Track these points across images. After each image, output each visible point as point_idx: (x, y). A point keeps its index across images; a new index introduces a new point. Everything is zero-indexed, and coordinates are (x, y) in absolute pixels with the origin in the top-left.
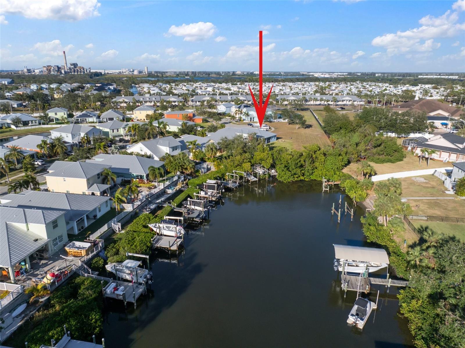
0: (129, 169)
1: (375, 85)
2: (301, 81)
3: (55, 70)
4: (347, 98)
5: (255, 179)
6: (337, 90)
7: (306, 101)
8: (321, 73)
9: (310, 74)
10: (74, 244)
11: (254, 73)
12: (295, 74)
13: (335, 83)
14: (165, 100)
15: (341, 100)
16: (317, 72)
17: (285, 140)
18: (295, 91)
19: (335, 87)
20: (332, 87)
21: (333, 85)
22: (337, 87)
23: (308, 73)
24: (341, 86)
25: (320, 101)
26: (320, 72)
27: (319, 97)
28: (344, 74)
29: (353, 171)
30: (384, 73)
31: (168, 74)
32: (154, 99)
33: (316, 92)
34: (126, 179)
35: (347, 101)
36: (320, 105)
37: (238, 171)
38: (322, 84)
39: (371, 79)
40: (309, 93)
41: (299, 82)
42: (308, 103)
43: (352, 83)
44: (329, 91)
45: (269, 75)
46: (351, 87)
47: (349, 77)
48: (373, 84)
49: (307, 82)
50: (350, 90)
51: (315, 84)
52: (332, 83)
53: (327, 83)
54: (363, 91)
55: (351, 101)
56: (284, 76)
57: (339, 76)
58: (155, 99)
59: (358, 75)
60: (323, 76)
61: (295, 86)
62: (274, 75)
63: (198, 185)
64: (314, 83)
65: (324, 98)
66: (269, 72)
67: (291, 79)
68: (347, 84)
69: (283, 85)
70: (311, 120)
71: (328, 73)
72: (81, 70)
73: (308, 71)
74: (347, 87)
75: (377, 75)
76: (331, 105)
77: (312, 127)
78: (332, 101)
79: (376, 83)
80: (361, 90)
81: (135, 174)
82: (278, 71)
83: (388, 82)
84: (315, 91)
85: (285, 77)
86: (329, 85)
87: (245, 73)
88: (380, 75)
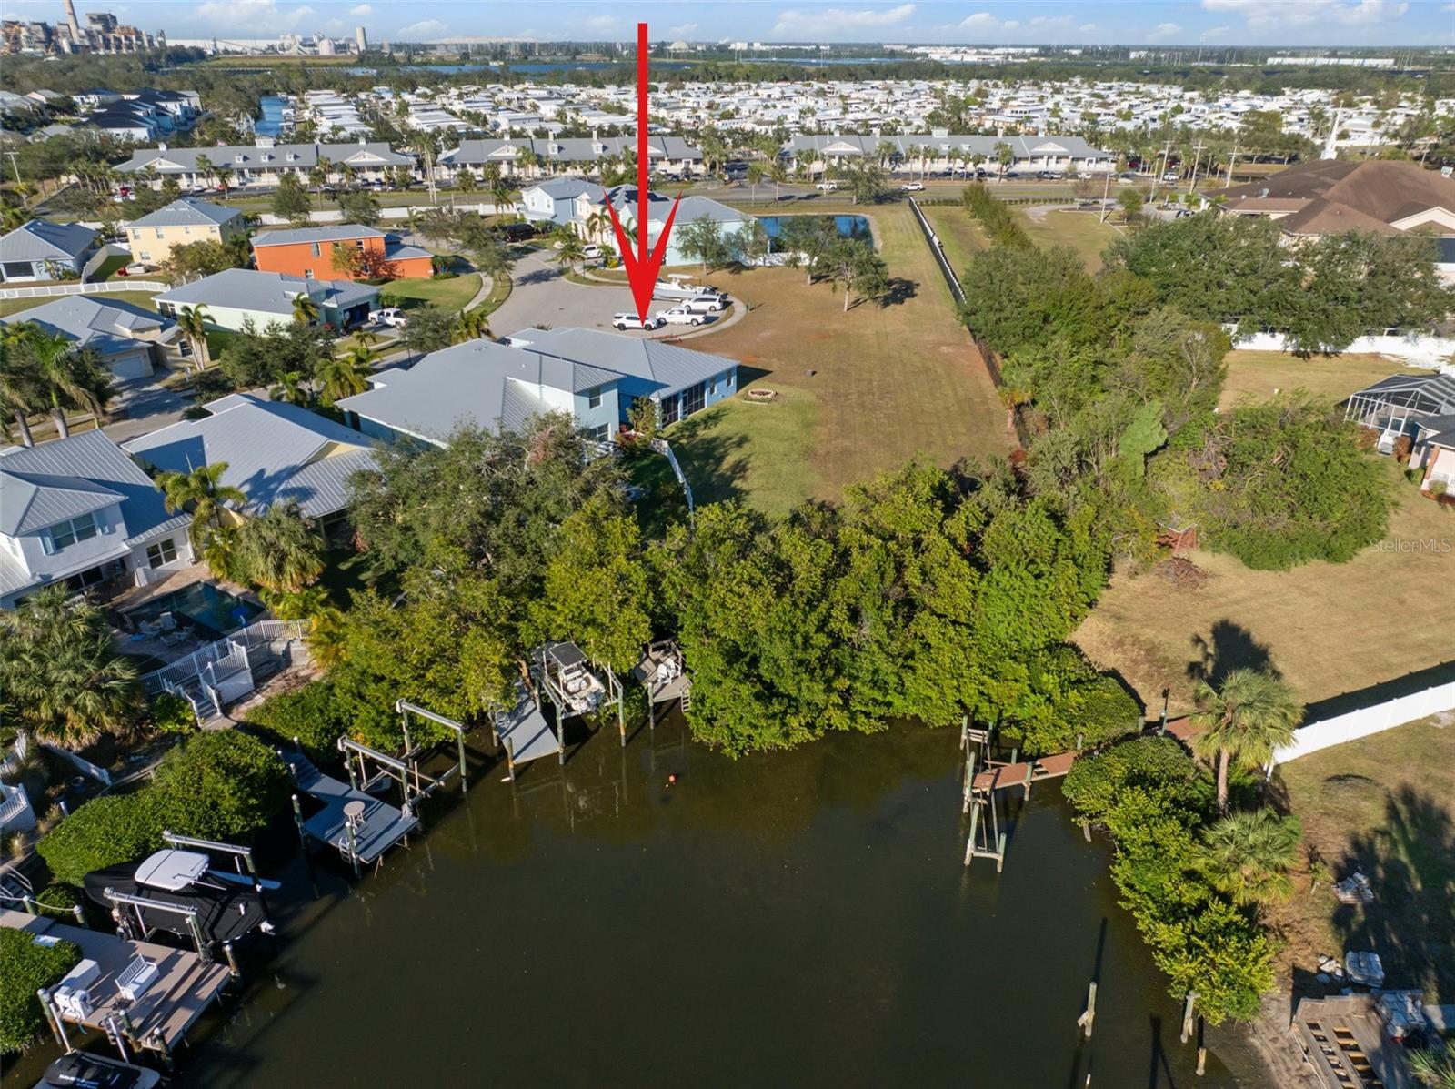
1: (1137, 92)
2: (883, 76)
3: (34, 39)
4: (1052, 147)
5: (547, 744)
6: (1007, 112)
7: (896, 158)
8: (953, 49)
9: (915, 50)
11: (732, 47)
12: (866, 51)
13: (1000, 83)
15: (1029, 155)
16: (939, 46)
18: (860, 116)
19: (1002, 100)
20: (990, 98)
21: (994, 91)
22: (1008, 100)
23: (910, 46)
24: (1021, 94)
25: (950, 158)
26: (948, 46)
27: (944, 141)
28: (1028, 51)
29: (1134, 637)
30: (1157, 50)
31: (434, 55)
33: (934, 119)
35: (1050, 157)
36: (947, 174)
37: (424, 706)
38: (953, 88)
39: (1119, 69)
40: (909, 124)
41: (878, 79)
42: (903, 168)
43: (1058, 84)
44: (980, 115)
45: (779, 54)
46: (1058, 98)
47: (1043, 63)
48: (1129, 86)
49: (903, 79)
50: (1055, 112)
51: (931, 88)
52: (990, 83)
53: (974, 84)
54: (1099, 115)
55: (1067, 157)
56: (828, 57)
57: (1010, 59)
59: (1073, 57)
60: (957, 58)
61: (863, 95)
62: (798, 53)
64: (927, 83)
65: (965, 148)
66: (780, 45)
68: (1040, 88)
69: (821, 93)
70: (910, 253)
71: (977, 47)
72: (130, 40)
73: (911, 42)
74: (1042, 99)
75: (1133, 55)
76: (991, 175)
77: (913, 295)
78: (992, 160)
79: (1141, 85)
80: (1095, 110)
82: (813, 41)
83: (1180, 81)
84: (931, 116)
85: (831, 61)
86: (979, 93)
87: (699, 48)
88: (1143, 53)
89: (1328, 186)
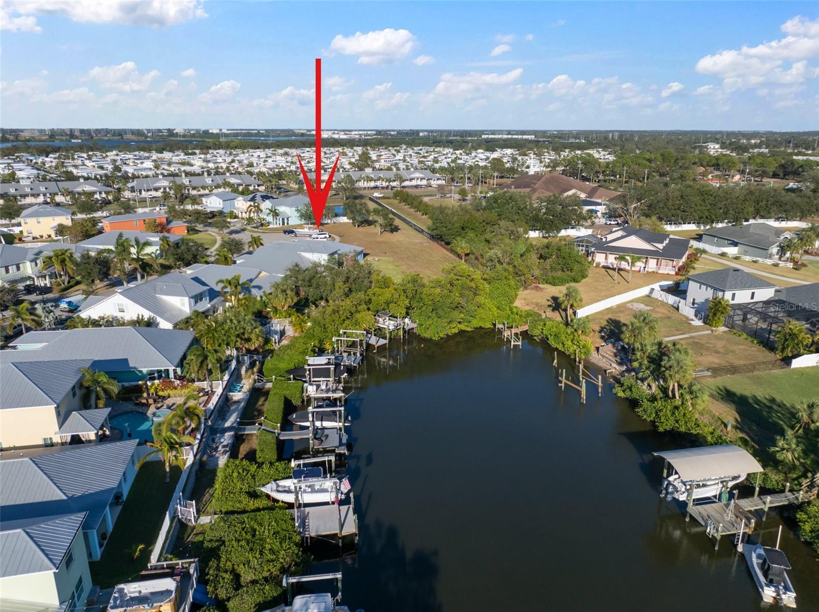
0: (126, 361)
1: (434, 151)
2: (309, 146)
4: (417, 175)
5: (382, 342)
9: (311, 133)
10: (121, 591)
11: (211, 131)
12: (287, 133)
14: (70, 190)
15: (409, 178)
17: (380, 258)
23: (309, 131)
24: (382, 153)
26: (331, 130)
28: (369, 132)
29: (532, 303)
30: (432, 131)
31: (26, 135)
32: (43, 189)
34: (126, 384)
35: (418, 179)
36: (375, 188)
37: (350, 329)
39: (419, 141)
41: (306, 147)
43: (395, 148)
45: (245, 135)
47: (381, 139)
48: (429, 148)
50: (405, 160)
51: (337, 151)
52: (363, 148)
53: (356, 149)
54: (425, 161)
55: (425, 179)
58: (46, 188)
60: (345, 137)
63: (289, 372)
64: (333, 148)
67: (291, 143)
68: (390, 150)
69: (284, 154)
71: (343, 131)
73: (309, 128)
74: (394, 155)
77: (400, 229)
78: (394, 181)
79: (434, 148)
80: (421, 159)
81: (145, 370)
82: (256, 128)
83: (450, 146)
87: (192, 132)
88: (426, 133)
89: (535, 184)
